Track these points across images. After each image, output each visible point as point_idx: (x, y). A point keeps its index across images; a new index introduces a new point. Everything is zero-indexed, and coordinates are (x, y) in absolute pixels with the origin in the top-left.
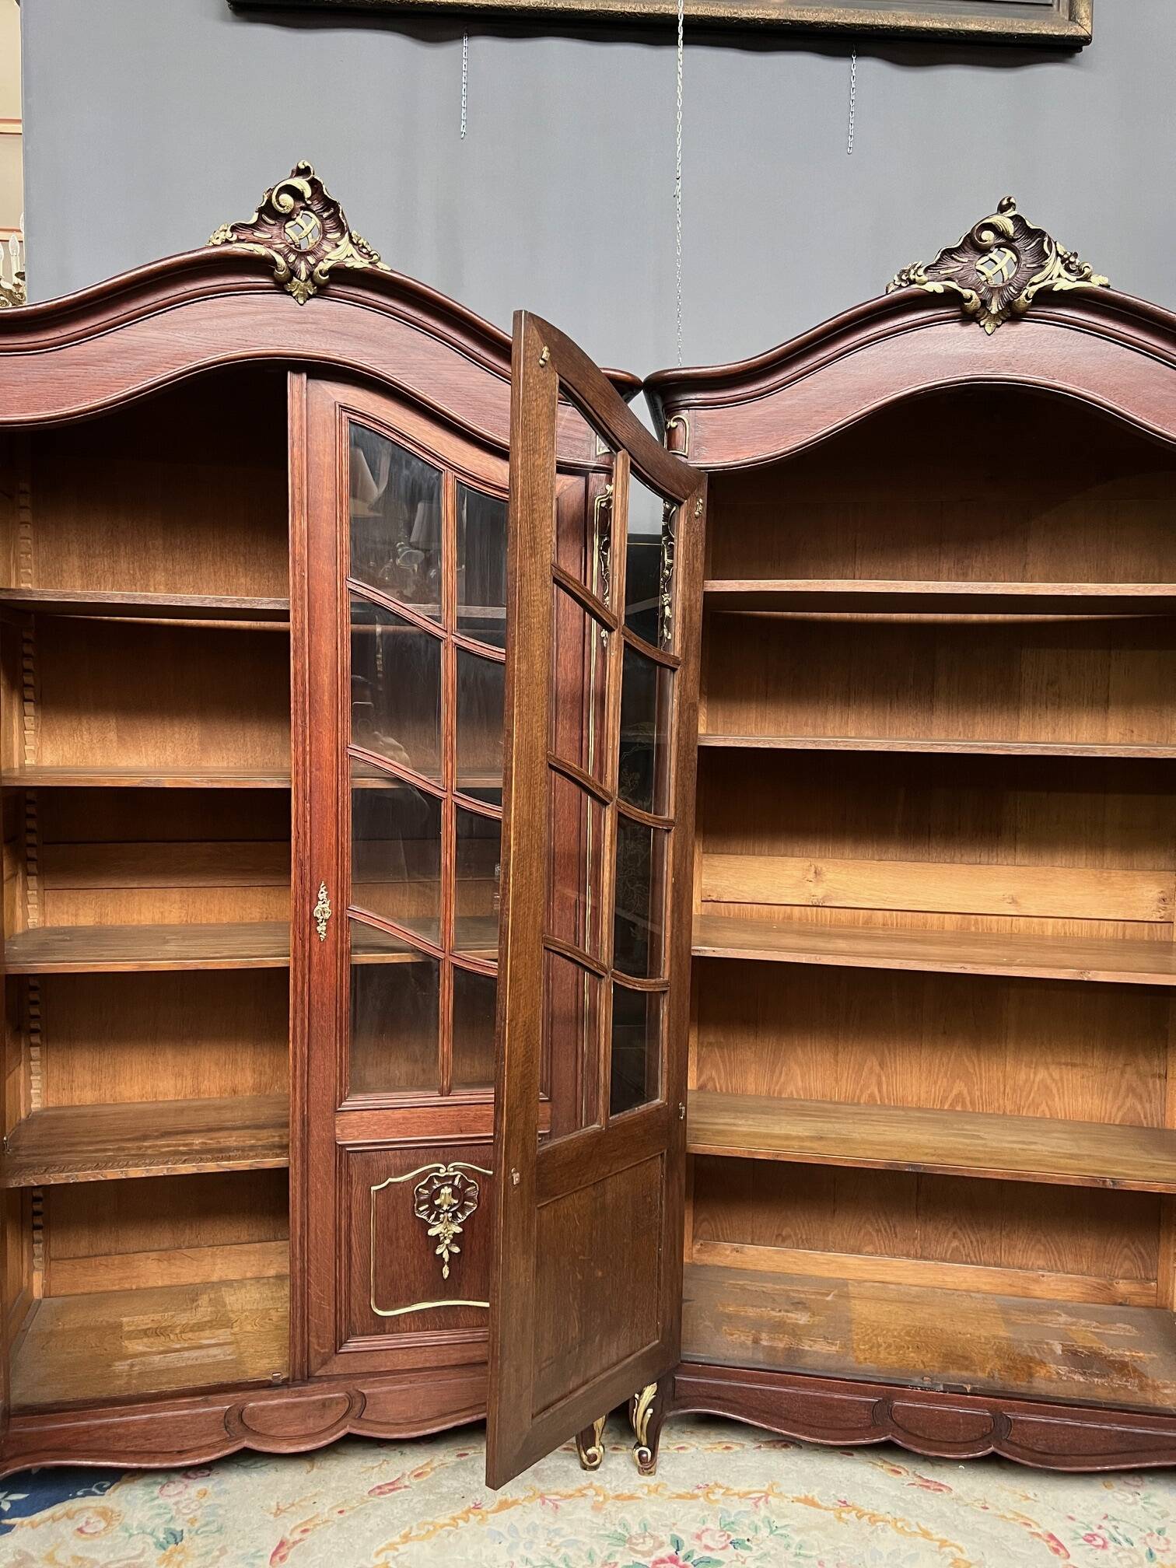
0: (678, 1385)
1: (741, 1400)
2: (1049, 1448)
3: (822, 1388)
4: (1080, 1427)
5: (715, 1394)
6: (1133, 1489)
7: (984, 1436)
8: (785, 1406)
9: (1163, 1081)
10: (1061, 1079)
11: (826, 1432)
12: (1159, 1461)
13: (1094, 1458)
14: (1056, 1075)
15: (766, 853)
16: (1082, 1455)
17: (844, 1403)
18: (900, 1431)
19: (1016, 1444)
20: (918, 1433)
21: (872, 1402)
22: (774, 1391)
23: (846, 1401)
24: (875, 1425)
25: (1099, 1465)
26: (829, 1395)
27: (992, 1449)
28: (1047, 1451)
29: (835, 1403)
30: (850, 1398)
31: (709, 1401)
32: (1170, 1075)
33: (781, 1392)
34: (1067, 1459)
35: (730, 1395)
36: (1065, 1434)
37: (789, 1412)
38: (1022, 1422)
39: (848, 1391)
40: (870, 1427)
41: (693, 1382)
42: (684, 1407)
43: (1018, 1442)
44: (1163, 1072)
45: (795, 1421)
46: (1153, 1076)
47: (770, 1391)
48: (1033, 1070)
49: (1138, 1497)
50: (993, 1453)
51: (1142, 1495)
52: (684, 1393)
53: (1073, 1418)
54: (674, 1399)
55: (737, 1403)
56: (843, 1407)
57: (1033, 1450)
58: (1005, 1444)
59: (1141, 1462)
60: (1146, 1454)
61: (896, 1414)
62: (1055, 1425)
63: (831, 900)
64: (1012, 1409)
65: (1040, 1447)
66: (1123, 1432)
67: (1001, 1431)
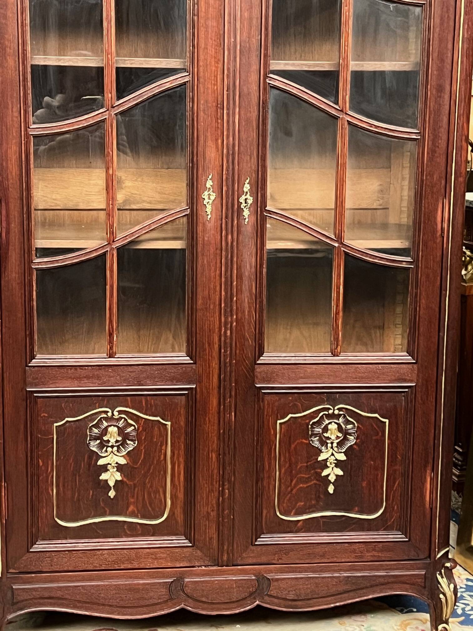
0: (16, 592)
1: (67, 597)
2: (297, 596)
3: (131, 578)
4: (318, 577)
5: (46, 595)
6: (359, 623)
7: (251, 594)
8: (102, 595)
9: (381, 331)
10: (310, 336)
11: (134, 610)
12: (373, 594)
13: (329, 599)
14: (306, 334)
15: (75, 166)
16: (321, 597)
17: (147, 586)
18: (190, 600)
19: (274, 597)
20: (204, 599)
21: (168, 582)
22: (93, 586)
23: (148, 584)
24: (171, 599)
25: (333, 603)
26: (136, 582)
27: (257, 602)
28: (296, 598)
29: (140, 587)
30: (152, 581)
31: (42, 601)
32: (386, 326)
33: (99, 586)
34: (311, 602)
35: (59, 594)
36: (307, 585)
37: (105, 599)
38: (277, 580)
39: (151, 576)
40: (167, 601)
41: (28, 589)
42: (22, 609)
43: (275, 595)
44: (382, 324)
45: (110, 606)
46: (375, 327)
47: (89, 586)
48: (289, 331)
49: (362, 628)
50: (258, 605)
51: (366, 626)
52: (20, 598)
53: (314, 572)
54: (13, 604)
55: (66, 599)
56: (147, 590)
57: (285, 599)
58: (266, 598)
59: (361, 597)
60: (364, 591)
61: (187, 588)
62: (301, 578)
63: (130, 204)
64: (271, 571)
65: (291, 597)
66: (348, 577)
67: (263, 589)
